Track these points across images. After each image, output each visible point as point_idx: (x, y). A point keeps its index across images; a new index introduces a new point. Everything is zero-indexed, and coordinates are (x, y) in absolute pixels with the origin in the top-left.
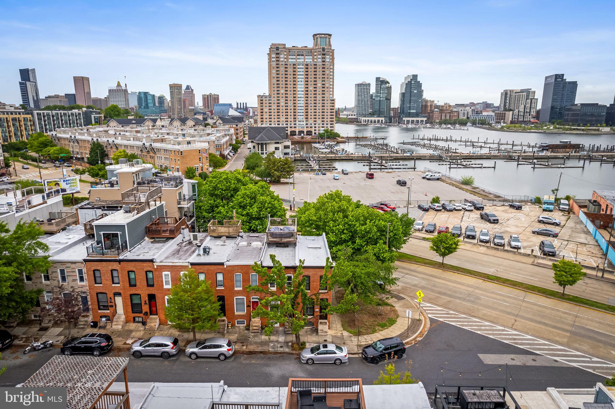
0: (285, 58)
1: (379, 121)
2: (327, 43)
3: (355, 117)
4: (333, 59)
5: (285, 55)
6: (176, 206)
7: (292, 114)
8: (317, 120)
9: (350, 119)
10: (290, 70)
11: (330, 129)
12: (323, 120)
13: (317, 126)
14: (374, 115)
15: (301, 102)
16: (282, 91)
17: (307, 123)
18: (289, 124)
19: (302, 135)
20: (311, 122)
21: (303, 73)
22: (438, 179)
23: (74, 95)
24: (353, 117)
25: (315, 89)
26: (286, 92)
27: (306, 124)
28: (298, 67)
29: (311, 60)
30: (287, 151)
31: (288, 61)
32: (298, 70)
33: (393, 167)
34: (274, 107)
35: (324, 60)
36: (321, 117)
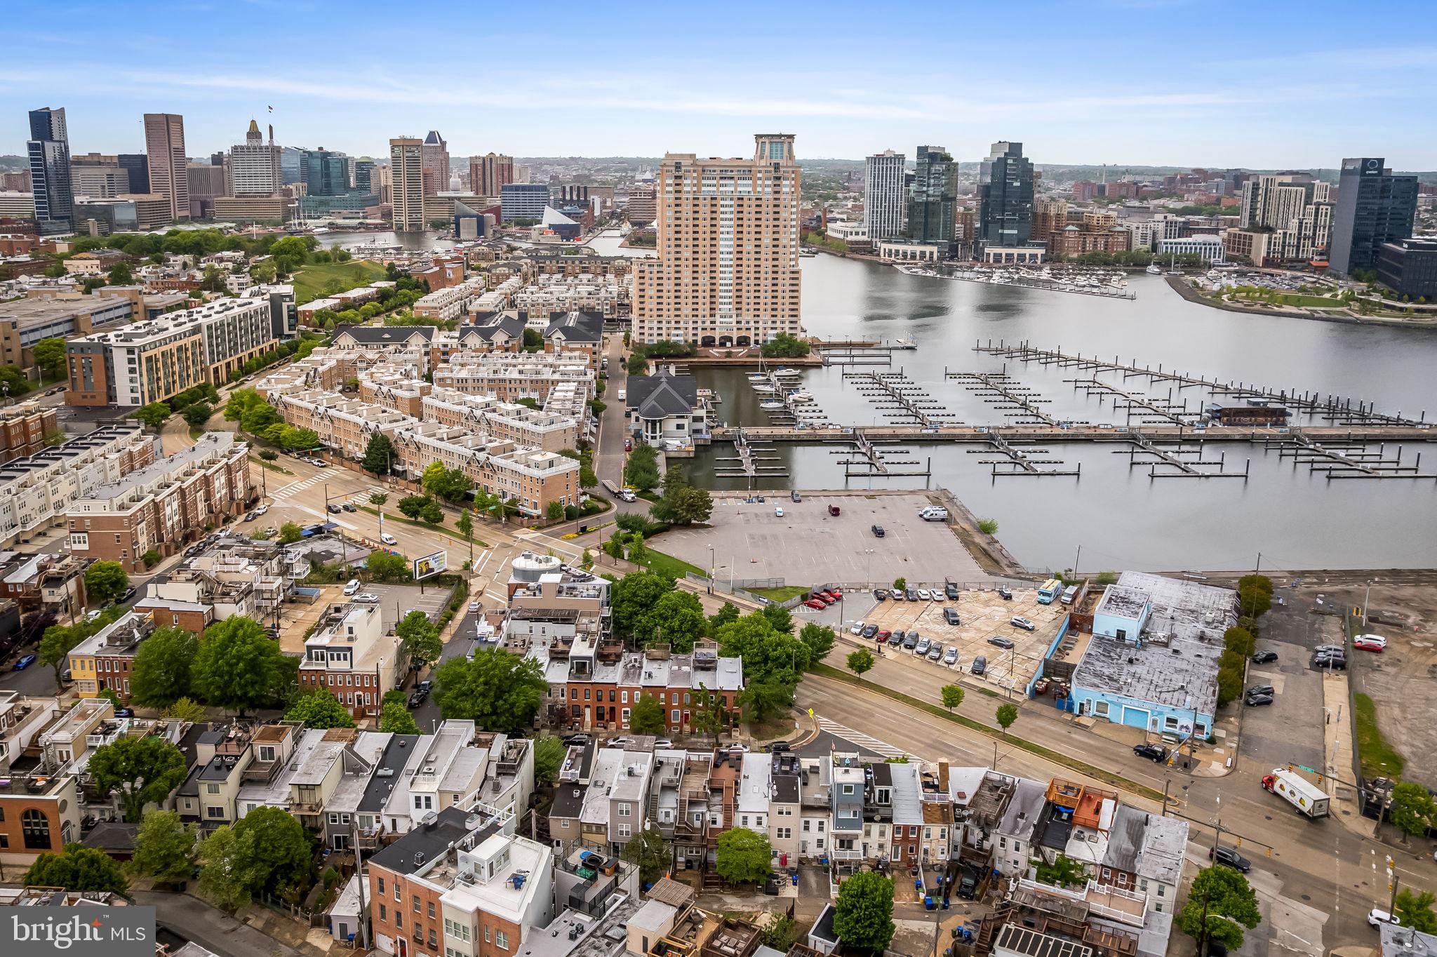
0: (695, 186)
1: (923, 254)
2: (786, 153)
3: (865, 238)
5: (694, 178)
7: (708, 300)
8: (761, 313)
9: (852, 243)
10: (704, 211)
11: (788, 332)
12: (774, 313)
13: (761, 325)
14: (912, 237)
15: (726, 277)
17: (739, 319)
18: (700, 323)
19: (728, 344)
20: (747, 318)
21: (732, 216)
22: (943, 520)
23: (143, 158)
24: (860, 238)
25: (758, 249)
26: (696, 256)
27: (737, 322)
28: (722, 202)
29: (750, 190)
30: (697, 426)
31: (699, 191)
32: (722, 209)
33: (890, 469)
34: (669, 285)
35: (778, 186)
36: (769, 307)
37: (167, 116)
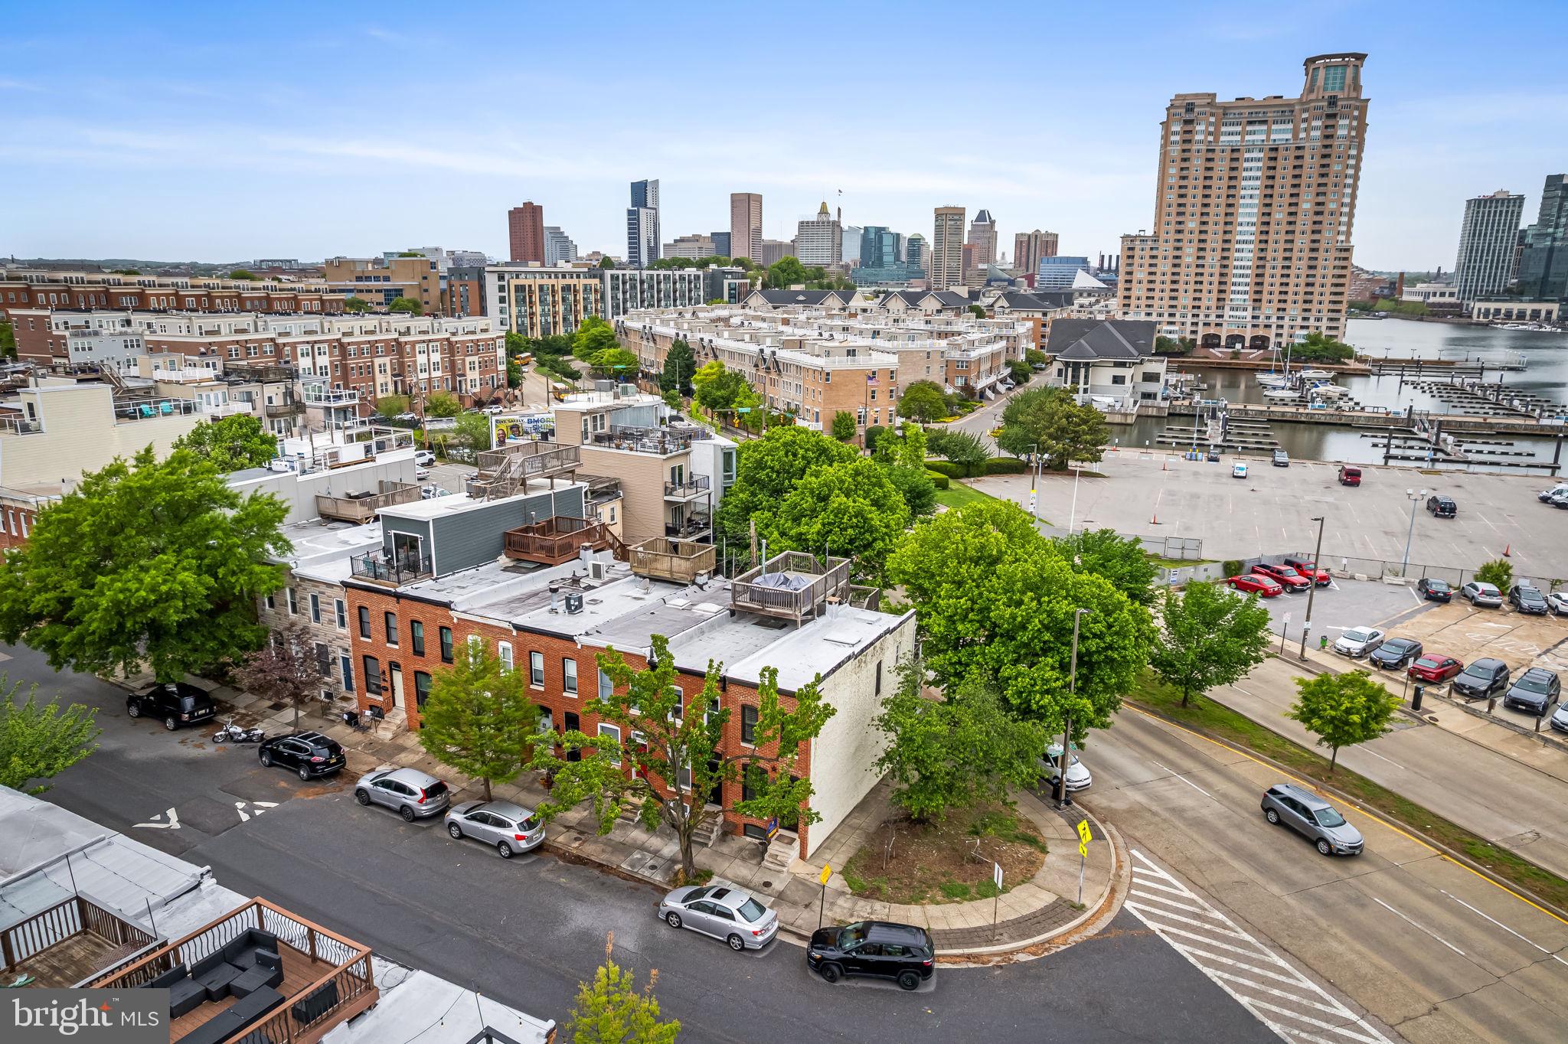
0: (1210, 134)
1: (1536, 313)
2: (1349, 81)
3: (1453, 300)
4: (1362, 127)
5: (1211, 124)
6: (661, 498)
7: (1215, 287)
8: (1289, 306)
9: (1433, 305)
10: (1221, 167)
11: (1325, 332)
12: (1307, 306)
13: (1286, 322)
14: (1521, 294)
15: (1245, 257)
16: (1192, 224)
17: (1257, 313)
18: (1202, 317)
19: (1238, 346)
20: (1268, 312)
21: (1259, 174)
23: (729, 234)
24: (1447, 299)
25: (1292, 219)
26: (1204, 228)
27: (1254, 317)
28: (1247, 155)
29: (1289, 136)
30: (1150, 387)
31: (1216, 140)
32: (1246, 165)
33: (1471, 457)
34: (1164, 266)
35: (1330, 131)
36: (1300, 298)
37: (749, 195)
